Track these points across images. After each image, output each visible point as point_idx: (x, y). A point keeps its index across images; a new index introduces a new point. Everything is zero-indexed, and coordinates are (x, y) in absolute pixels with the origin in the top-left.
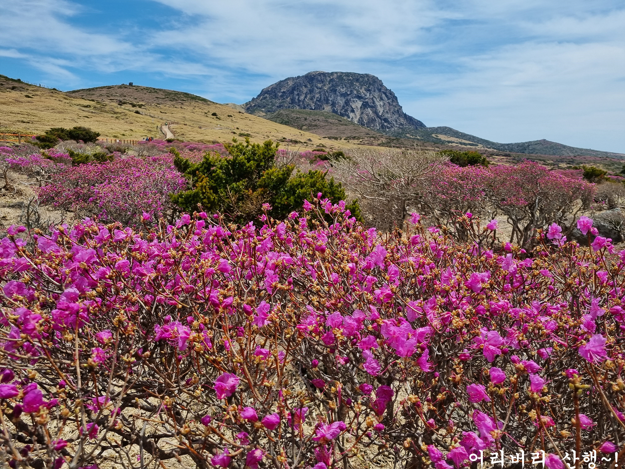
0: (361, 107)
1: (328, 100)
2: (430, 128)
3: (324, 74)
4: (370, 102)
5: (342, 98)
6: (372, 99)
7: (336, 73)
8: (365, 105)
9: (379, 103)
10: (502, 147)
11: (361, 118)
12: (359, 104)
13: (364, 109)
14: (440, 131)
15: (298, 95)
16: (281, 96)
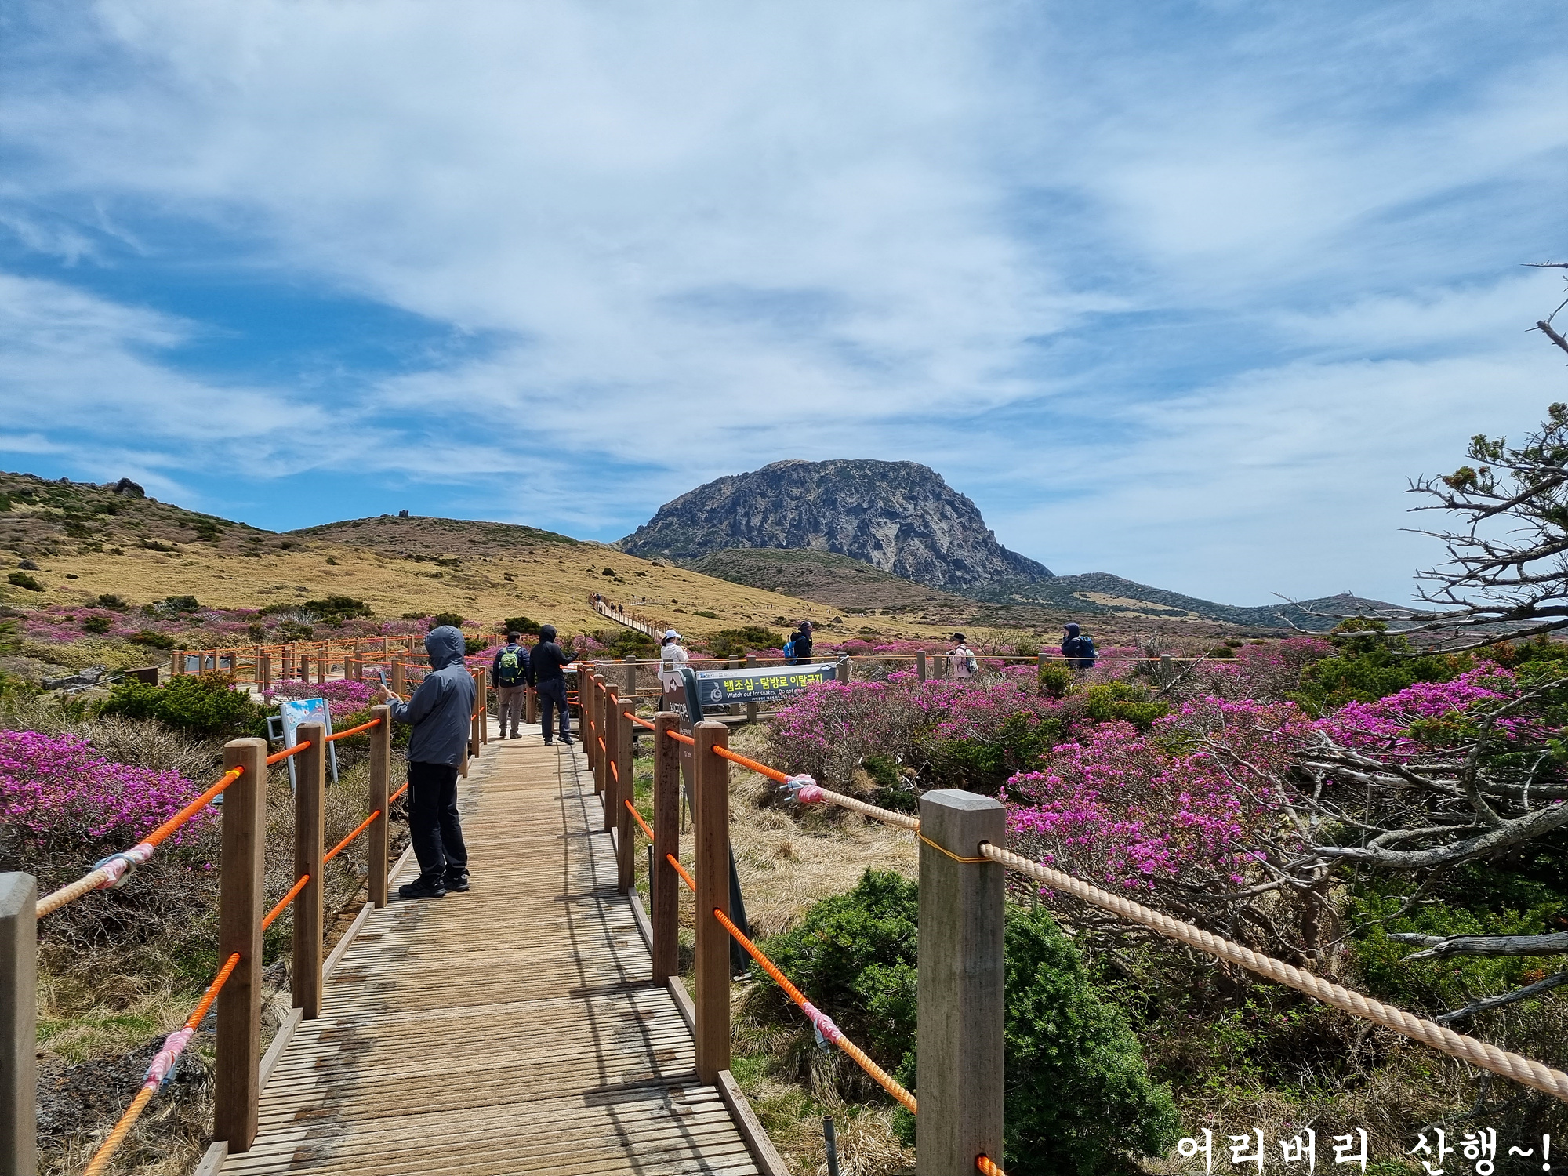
0: (897, 537)
1: (818, 523)
2: (1065, 578)
3: (805, 466)
4: (917, 523)
5: (851, 518)
6: (922, 516)
7: (834, 463)
8: (906, 532)
9: (938, 527)
10: (1246, 617)
11: (900, 562)
12: (891, 529)
13: (905, 540)
14: (1089, 583)
15: (746, 514)
16: (707, 520)
